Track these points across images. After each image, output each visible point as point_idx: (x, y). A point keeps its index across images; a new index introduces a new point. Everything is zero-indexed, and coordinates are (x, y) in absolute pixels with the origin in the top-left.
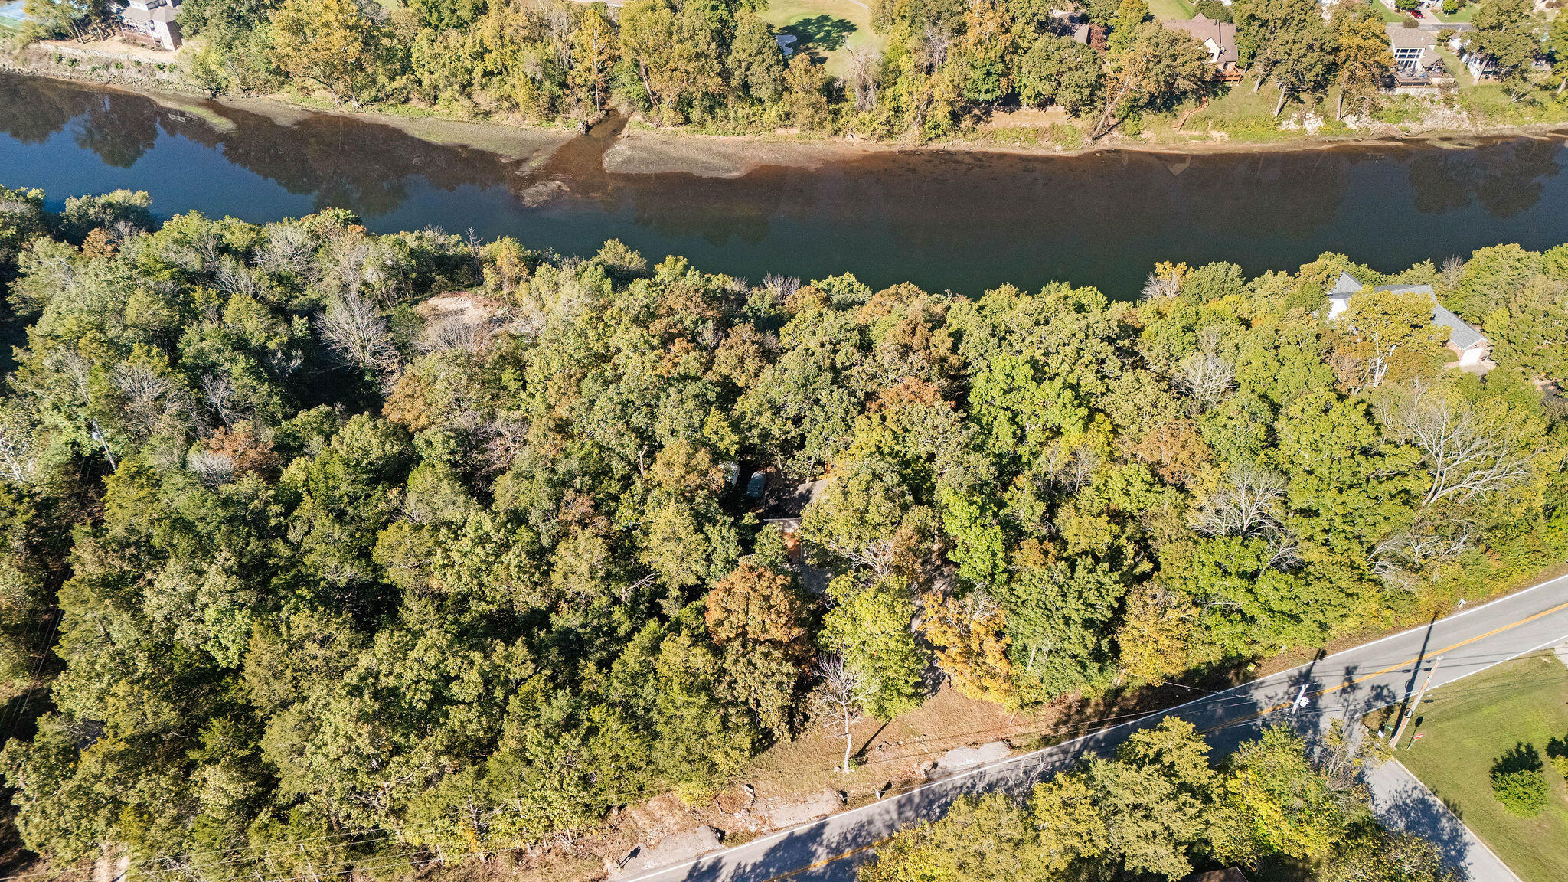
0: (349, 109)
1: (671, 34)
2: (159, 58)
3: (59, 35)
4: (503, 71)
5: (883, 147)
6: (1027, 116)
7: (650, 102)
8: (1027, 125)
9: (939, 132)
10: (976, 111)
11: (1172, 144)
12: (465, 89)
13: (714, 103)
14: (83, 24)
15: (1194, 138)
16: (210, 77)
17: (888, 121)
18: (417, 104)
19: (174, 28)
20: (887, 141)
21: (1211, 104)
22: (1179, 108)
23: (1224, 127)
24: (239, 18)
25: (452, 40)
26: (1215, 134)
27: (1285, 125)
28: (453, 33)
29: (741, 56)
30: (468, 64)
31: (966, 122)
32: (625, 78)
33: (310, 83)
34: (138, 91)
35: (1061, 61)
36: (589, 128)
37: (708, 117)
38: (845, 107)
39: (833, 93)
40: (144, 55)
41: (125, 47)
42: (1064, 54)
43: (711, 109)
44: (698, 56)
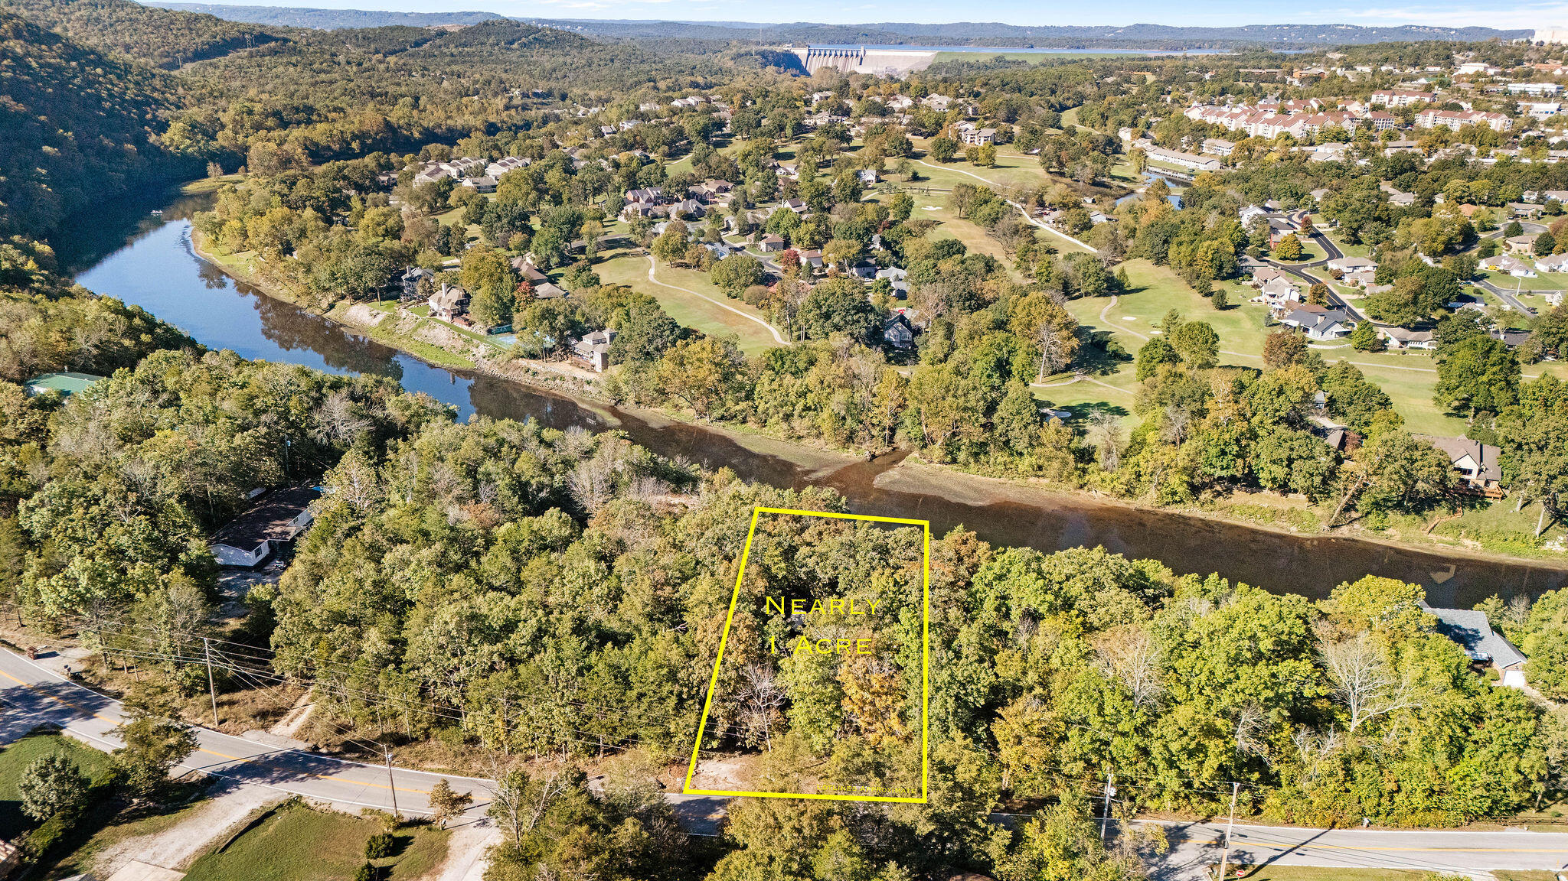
0: (703, 423)
1: (948, 391)
2: (590, 376)
3: (533, 356)
4: (817, 408)
5: (1122, 503)
6: (1268, 499)
7: (925, 442)
8: (1265, 505)
9: (1177, 498)
10: (1218, 488)
11: (1416, 543)
12: (787, 417)
13: (980, 450)
14: (550, 351)
15: (1442, 542)
16: (616, 389)
17: (1128, 482)
18: (751, 425)
19: (605, 356)
20: (1127, 499)
21: (1466, 515)
22: (1431, 513)
23: (1478, 537)
24: (648, 353)
25: (786, 382)
26: (1468, 542)
27: (1548, 546)
28: (789, 376)
29: (1004, 414)
30: (793, 398)
31: (1206, 495)
32: (908, 422)
33: (682, 402)
34: (569, 396)
35: (1292, 450)
36: (874, 456)
37: (972, 460)
38: (1092, 467)
39: (1085, 456)
40: (580, 374)
41: (570, 368)
42: (1296, 444)
43: (976, 455)
44: (965, 409)
